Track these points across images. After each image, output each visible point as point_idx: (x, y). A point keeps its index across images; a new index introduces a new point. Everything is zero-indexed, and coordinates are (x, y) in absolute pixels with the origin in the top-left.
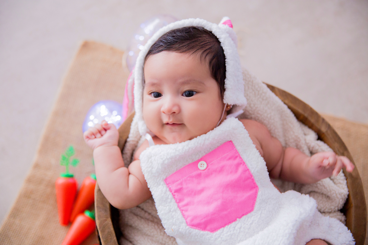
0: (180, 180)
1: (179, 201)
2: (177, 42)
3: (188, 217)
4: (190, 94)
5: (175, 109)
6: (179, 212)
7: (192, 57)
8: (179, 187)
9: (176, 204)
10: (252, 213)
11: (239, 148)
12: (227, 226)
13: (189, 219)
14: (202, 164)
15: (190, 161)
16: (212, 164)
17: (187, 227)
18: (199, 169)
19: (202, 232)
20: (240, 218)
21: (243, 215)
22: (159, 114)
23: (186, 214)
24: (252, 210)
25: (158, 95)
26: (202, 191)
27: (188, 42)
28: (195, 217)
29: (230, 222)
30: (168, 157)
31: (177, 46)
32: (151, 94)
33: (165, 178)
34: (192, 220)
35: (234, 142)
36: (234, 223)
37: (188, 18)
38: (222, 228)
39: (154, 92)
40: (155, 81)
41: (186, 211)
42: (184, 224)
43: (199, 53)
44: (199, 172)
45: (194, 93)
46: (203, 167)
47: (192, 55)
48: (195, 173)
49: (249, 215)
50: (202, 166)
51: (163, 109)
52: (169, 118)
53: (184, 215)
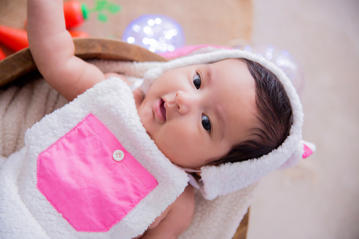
0: (95, 132)
1: (68, 137)
2: (269, 94)
3: (50, 153)
4: (207, 125)
5: (183, 108)
6: (54, 140)
7: (254, 118)
8: (86, 134)
9: (63, 134)
10: (74, 231)
11: (151, 196)
12: (48, 202)
13: (47, 154)
14: (120, 154)
15: (120, 140)
16: (123, 167)
17: (37, 155)
18: (113, 152)
19: (35, 175)
20: (64, 217)
21: (68, 220)
22: (173, 89)
23: (54, 149)
24: (77, 230)
25: (198, 84)
26: (86, 162)
27: (271, 109)
28: (50, 161)
29: (55, 206)
30: (119, 111)
31: (264, 96)
32: (198, 74)
33: (94, 113)
34: (46, 158)
35: (157, 187)
36: (55, 210)
37: (301, 102)
38: (45, 198)
39: (200, 77)
40: (213, 77)
41: (58, 149)
42: (40, 150)
43: (259, 126)
44: (110, 154)
45: (209, 131)
46: (117, 157)
47: (255, 117)
48: (107, 148)
49: (70, 227)
50: (118, 155)
51: (181, 93)
52: (171, 103)
53: (51, 147)
